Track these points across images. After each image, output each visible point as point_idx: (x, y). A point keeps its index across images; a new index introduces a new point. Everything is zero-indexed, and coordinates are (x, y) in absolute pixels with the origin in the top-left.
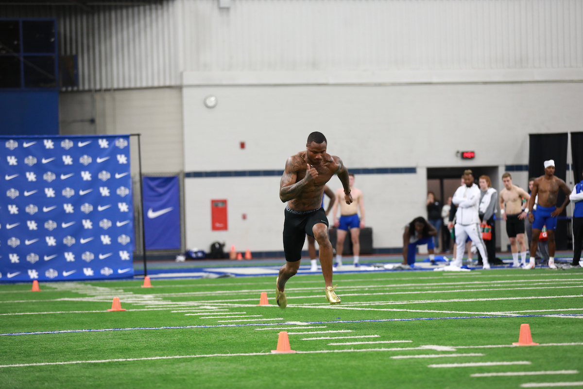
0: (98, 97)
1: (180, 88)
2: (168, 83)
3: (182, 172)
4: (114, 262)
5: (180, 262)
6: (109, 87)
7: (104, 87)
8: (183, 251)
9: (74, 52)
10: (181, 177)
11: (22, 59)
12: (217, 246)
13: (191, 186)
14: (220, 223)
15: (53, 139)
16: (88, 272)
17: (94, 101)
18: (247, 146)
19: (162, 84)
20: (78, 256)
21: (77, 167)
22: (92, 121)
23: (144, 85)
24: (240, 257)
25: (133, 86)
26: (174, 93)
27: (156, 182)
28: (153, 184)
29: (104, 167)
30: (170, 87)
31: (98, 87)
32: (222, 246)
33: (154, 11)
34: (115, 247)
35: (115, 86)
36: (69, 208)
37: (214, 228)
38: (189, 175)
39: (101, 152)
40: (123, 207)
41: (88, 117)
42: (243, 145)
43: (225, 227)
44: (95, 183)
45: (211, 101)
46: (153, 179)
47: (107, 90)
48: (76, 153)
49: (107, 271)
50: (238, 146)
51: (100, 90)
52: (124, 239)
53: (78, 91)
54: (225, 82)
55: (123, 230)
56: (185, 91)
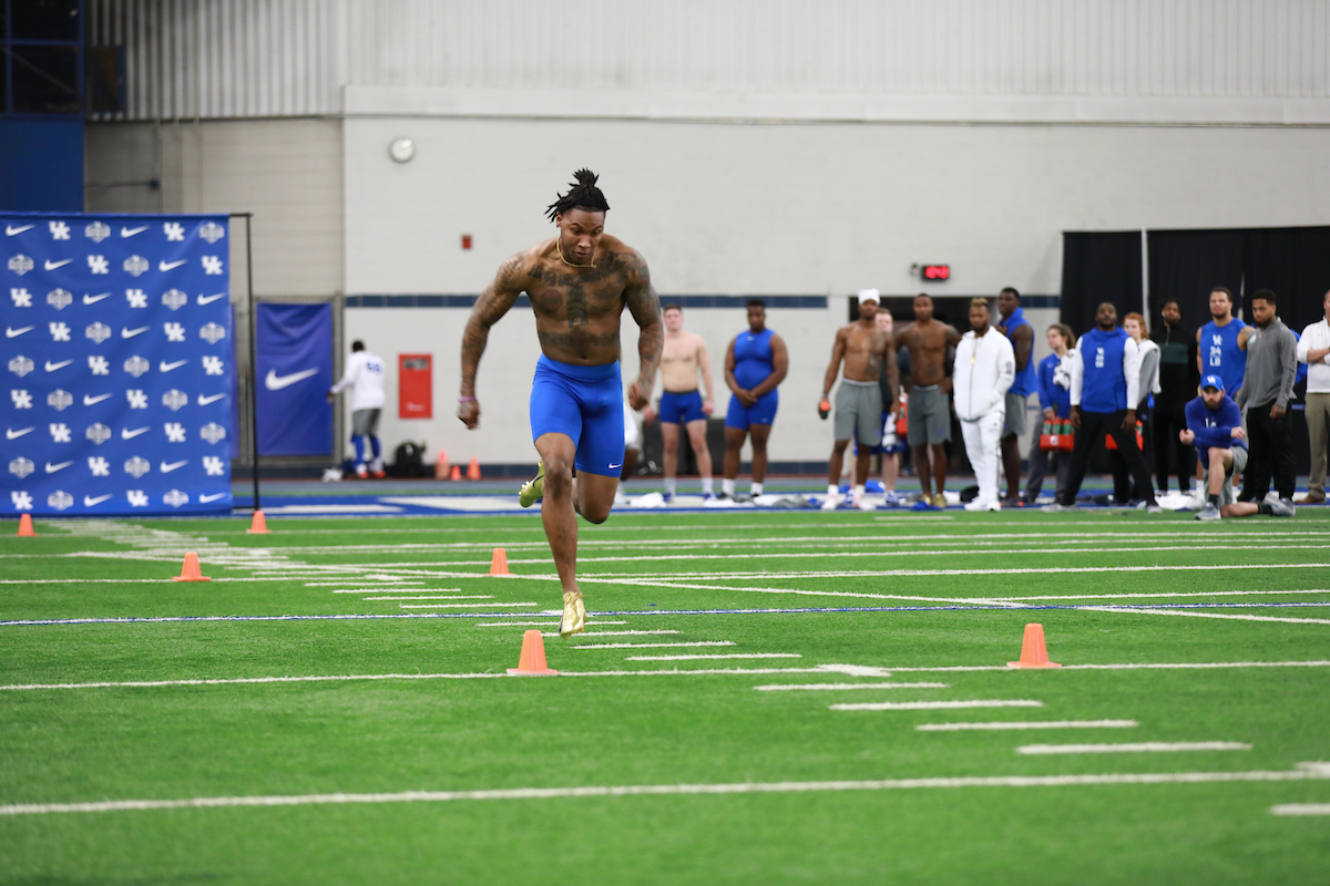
0: (166, 134)
1: (337, 119)
2: (313, 110)
3: (338, 294)
4: (192, 478)
5: (332, 482)
6: (191, 114)
7: (180, 114)
8: (338, 460)
9: (118, 40)
10: (337, 305)
11: (8, 52)
12: (410, 450)
13: (356, 323)
14: (416, 403)
15: (69, 221)
16: (138, 499)
17: (157, 143)
18: (476, 243)
19: (300, 111)
20: (116, 466)
21: (117, 281)
22: (154, 185)
23: (264, 111)
24: (456, 475)
25: (240, 113)
26: (326, 129)
27: (286, 315)
28: (277, 319)
29: (173, 280)
30: (317, 117)
31: (167, 114)
32: (419, 450)
34: (195, 448)
35: (203, 113)
36: (98, 365)
37: (404, 413)
38: (353, 302)
39: (168, 249)
40: (213, 366)
41: (146, 176)
42: (467, 243)
43: (427, 413)
44: (155, 314)
45: (403, 149)
46: (278, 308)
47: (186, 121)
48: (115, 250)
49: (176, 498)
50: (458, 243)
51: (171, 121)
52: (213, 433)
53: (126, 122)
54: (432, 110)
55: (211, 413)
56: (349, 125)
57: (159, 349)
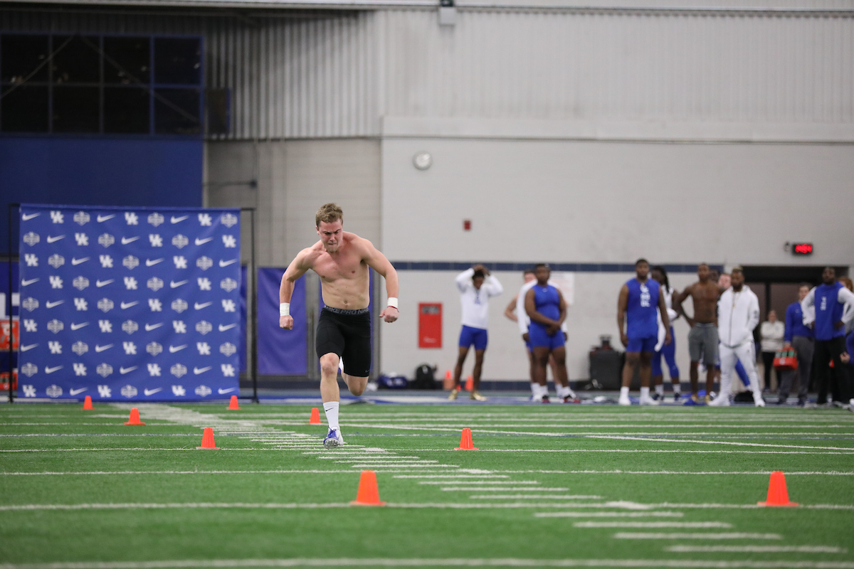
0: (262, 149)
1: (377, 140)
2: (361, 133)
4: (214, 378)
6: (279, 135)
7: (271, 135)
8: (375, 377)
9: (230, 85)
11: (152, 93)
12: (425, 370)
14: (430, 337)
15: (137, 212)
16: (179, 391)
17: (256, 155)
18: (474, 226)
19: (353, 133)
20: (165, 370)
21: (168, 251)
22: (253, 184)
23: (328, 133)
25: (312, 134)
26: (370, 146)
29: (204, 251)
30: (364, 138)
31: (263, 135)
32: (432, 370)
33: (345, 28)
34: (216, 359)
35: (287, 134)
36: (155, 305)
37: (422, 344)
39: (201, 231)
40: (229, 306)
41: (248, 178)
42: (467, 225)
43: (438, 344)
44: (192, 272)
45: (424, 160)
47: (276, 140)
48: (167, 232)
49: (203, 391)
50: (461, 226)
51: (265, 140)
52: (228, 349)
53: (235, 141)
54: (444, 133)
55: (227, 337)
56: (386, 145)
57: (194, 295)
